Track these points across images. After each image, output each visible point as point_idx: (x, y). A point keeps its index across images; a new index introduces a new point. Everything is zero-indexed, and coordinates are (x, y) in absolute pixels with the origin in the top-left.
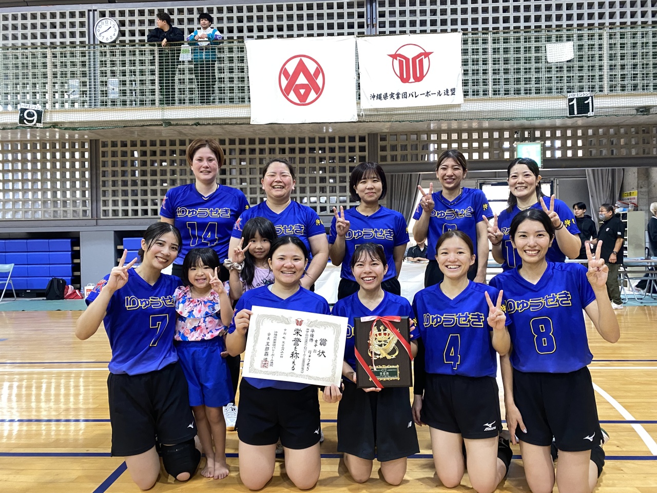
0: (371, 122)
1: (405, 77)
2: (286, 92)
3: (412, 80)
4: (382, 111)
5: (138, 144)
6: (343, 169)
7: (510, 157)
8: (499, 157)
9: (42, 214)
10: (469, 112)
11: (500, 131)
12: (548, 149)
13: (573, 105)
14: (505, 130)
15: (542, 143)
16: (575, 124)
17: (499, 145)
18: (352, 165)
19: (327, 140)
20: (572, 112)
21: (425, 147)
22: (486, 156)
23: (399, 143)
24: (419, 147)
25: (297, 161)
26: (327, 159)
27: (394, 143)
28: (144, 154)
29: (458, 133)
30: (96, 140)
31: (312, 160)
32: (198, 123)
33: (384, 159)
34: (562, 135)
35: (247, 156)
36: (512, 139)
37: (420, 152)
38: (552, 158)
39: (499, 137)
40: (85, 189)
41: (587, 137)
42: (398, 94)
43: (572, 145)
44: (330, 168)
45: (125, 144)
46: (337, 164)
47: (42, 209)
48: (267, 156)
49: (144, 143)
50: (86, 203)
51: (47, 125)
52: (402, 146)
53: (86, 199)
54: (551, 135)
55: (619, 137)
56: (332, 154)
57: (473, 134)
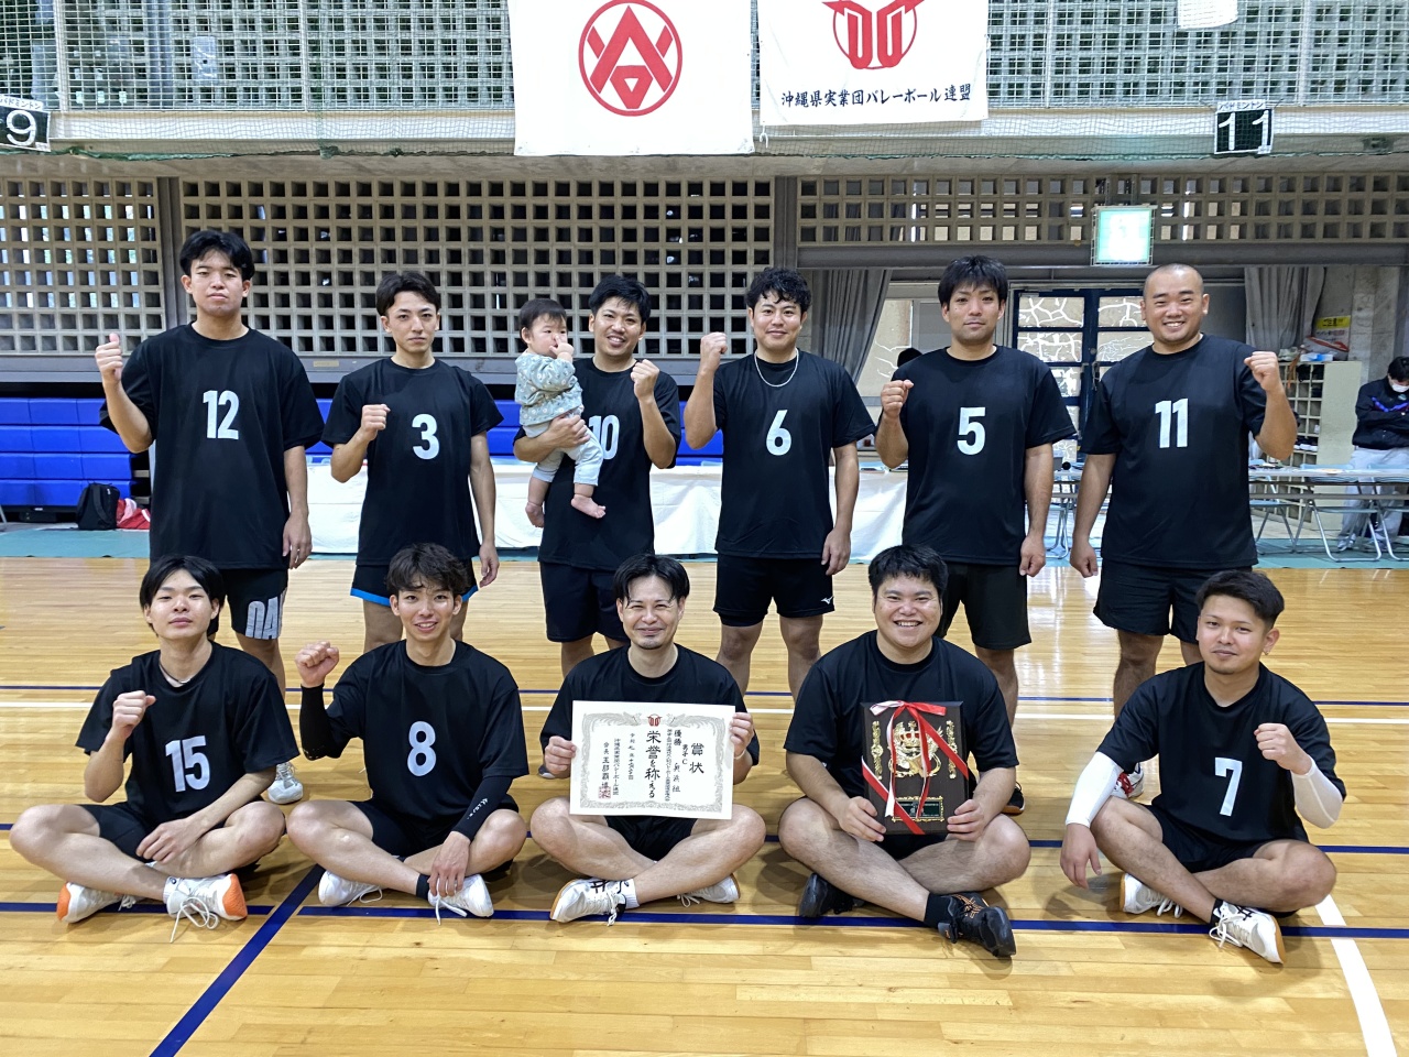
0: (783, 155)
1: (860, 54)
2: (595, 84)
3: (875, 62)
4: (808, 133)
5: (267, 190)
6: (717, 257)
7: (1083, 238)
8: (1060, 238)
9: (60, 343)
10: (999, 138)
11: (1064, 179)
12: (1166, 222)
13: (1227, 127)
14: (1076, 176)
15: (1155, 207)
16: (1230, 168)
17: (1060, 210)
18: (740, 246)
19: (684, 189)
20: (1223, 144)
21: (900, 211)
22: (1030, 234)
23: (843, 200)
24: (887, 211)
25: (619, 235)
26: (685, 232)
27: (832, 199)
28: (280, 212)
29: (972, 181)
30: (171, 179)
31: (652, 235)
32: (397, 150)
33: (809, 234)
34: (1199, 190)
35: (508, 223)
36: (1088, 198)
37: (887, 221)
38: (1174, 242)
39: (1062, 192)
40: (153, 289)
41: (1255, 197)
42: (844, 95)
43: (1220, 213)
44: (691, 253)
45: (235, 190)
46: (707, 246)
47: (59, 332)
48: (552, 223)
49: (278, 190)
50: (155, 321)
51: (61, 148)
52: (848, 206)
53: (154, 311)
54: (1176, 191)
55: (1322, 197)
56: (696, 223)
57: (1006, 185)
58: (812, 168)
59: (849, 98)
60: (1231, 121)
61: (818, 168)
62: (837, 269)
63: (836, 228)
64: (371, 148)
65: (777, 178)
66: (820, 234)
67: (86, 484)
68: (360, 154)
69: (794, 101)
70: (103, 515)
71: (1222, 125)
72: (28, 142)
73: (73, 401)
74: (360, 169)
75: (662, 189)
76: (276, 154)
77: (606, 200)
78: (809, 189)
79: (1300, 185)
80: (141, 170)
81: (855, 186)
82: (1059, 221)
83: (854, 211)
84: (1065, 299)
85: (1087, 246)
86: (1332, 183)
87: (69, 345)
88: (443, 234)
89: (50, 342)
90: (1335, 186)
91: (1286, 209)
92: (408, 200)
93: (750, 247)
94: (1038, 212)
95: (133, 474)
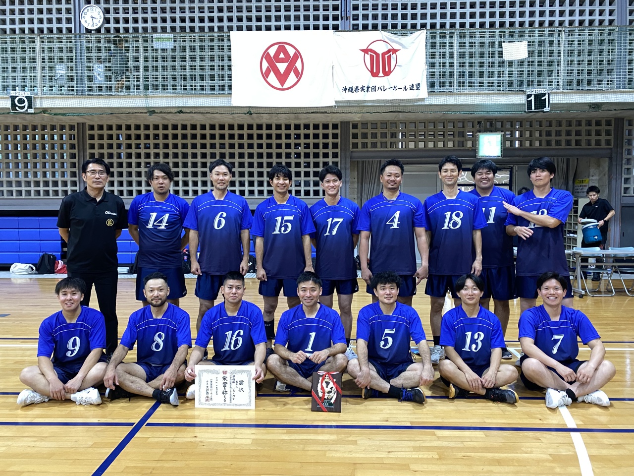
0: (343, 113)
1: (375, 71)
3: (381, 74)
4: (354, 103)
5: (124, 128)
6: (316, 155)
7: (473, 146)
8: (463, 146)
9: (33, 193)
10: (434, 105)
11: (463, 122)
12: (508, 139)
13: (531, 100)
14: (469, 120)
15: (503, 133)
16: (534, 117)
17: (462, 134)
18: (326, 151)
19: (302, 127)
20: (529, 107)
21: (394, 135)
22: (450, 145)
23: (369, 131)
24: (389, 135)
25: (274, 146)
26: (302, 145)
27: (365, 131)
28: (129, 137)
29: (425, 123)
30: (83, 124)
31: (288, 146)
32: (180, 111)
33: (355, 145)
34: (521, 126)
35: (227, 141)
36: (474, 130)
37: (389, 140)
38: (511, 148)
39: (463, 127)
40: (74, 170)
41: (545, 128)
42: (368, 87)
43: (531, 135)
44: (305, 154)
45: (110, 128)
46: (311, 150)
47: (33, 188)
48: (245, 141)
49: (128, 127)
50: (74, 184)
51: (37, 111)
52: (372, 133)
53: (74, 179)
54: (512, 126)
55: (574, 128)
56: (307, 141)
57: (439, 124)
58: (356, 118)
59: (370, 89)
60: (532, 98)
61: (359, 118)
62: (367, 160)
63: (367, 143)
64: (169, 110)
65: (341, 122)
66: (360, 145)
67: (42, 254)
68: (165, 113)
69: (347, 90)
70: (49, 267)
71: (528, 99)
72: (24, 110)
73: (38, 218)
74: (164, 118)
75: (293, 127)
76: (129, 113)
77: (269, 132)
78: (355, 126)
79: (564, 123)
80: (71, 120)
81: (374, 124)
82: (461, 139)
83: (374, 136)
84: (466, 172)
85: (474, 149)
86: (578, 123)
87: (36, 194)
88: (199, 146)
89: (28, 193)
90: (579, 123)
91: (558, 134)
92: (184, 132)
93: (330, 151)
94: (453, 135)
95: (62, 249)
